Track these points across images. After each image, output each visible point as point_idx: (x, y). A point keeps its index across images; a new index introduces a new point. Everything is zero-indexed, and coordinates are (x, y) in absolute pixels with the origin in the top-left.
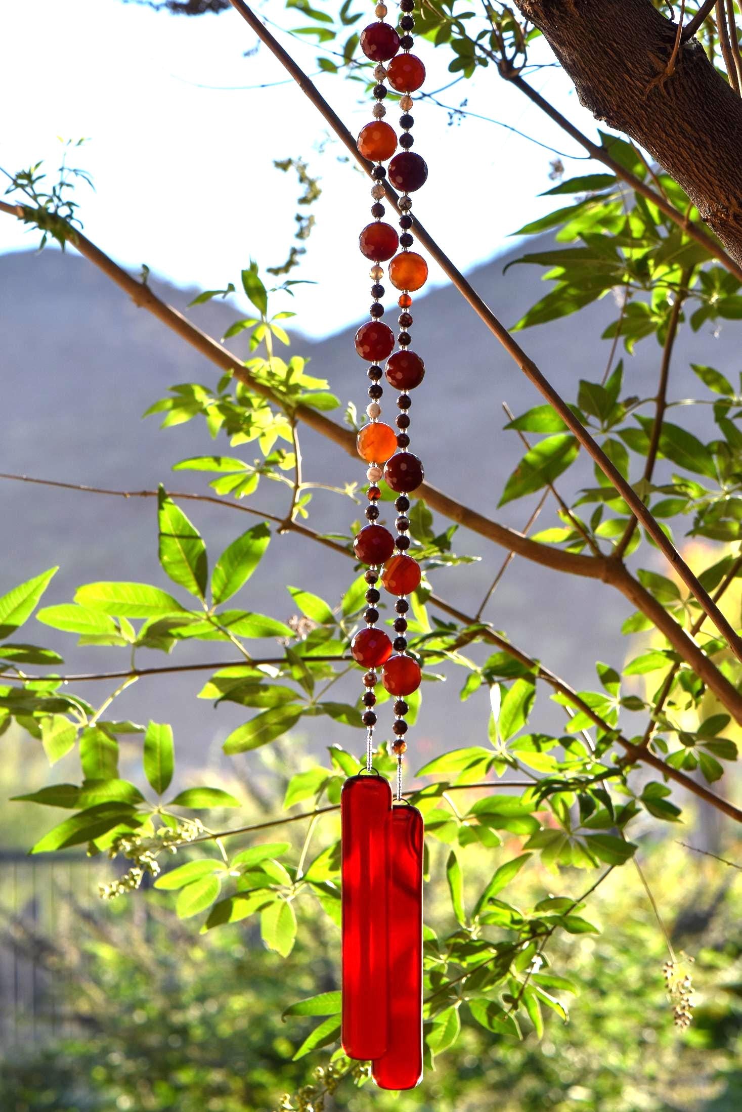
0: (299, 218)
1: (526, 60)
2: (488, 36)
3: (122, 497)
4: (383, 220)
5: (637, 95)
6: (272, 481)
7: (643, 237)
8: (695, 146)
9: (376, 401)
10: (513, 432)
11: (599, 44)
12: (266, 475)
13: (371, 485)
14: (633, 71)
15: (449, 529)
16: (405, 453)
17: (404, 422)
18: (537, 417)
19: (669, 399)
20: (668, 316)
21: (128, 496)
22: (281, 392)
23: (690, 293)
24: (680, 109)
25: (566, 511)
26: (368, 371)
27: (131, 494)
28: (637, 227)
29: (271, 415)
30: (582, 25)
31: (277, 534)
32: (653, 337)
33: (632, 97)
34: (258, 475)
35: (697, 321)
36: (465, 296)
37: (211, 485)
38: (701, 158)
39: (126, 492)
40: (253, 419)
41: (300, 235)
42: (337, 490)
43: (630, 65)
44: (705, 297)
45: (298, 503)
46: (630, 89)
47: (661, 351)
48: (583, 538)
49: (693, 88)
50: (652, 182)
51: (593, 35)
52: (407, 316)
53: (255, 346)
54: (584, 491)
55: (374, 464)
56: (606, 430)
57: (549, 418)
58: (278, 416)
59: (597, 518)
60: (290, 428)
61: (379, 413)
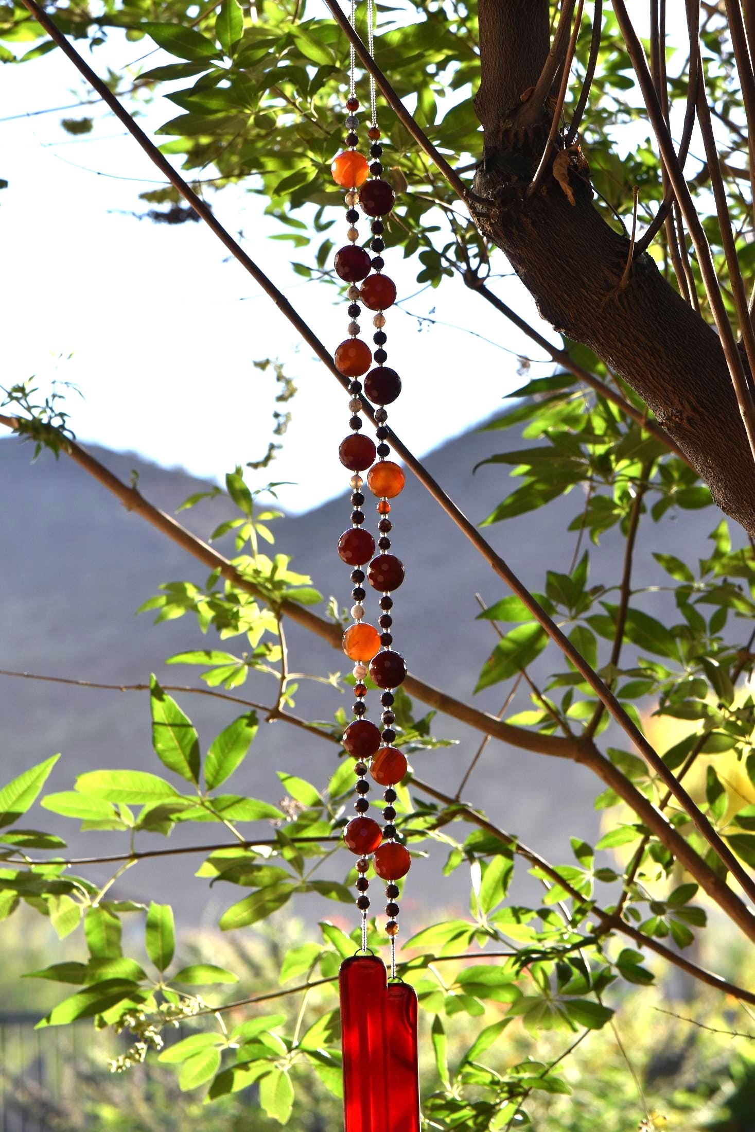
0: (277, 415)
2: (453, 248)
3: (119, 690)
4: (361, 432)
5: (593, 308)
6: (261, 673)
7: (605, 434)
8: (649, 354)
9: (360, 603)
10: (485, 622)
11: (556, 261)
12: (253, 667)
13: (358, 683)
14: (588, 285)
15: (429, 715)
16: (388, 651)
17: (386, 622)
18: (508, 606)
19: (632, 587)
20: (631, 508)
21: (124, 690)
22: (266, 588)
23: (650, 486)
24: (634, 320)
25: (539, 695)
26: (351, 575)
27: (127, 687)
28: (599, 426)
29: (258, 610)
30: (540, 243)
31: (265, 723)
32: (616, 529)
33: (589, 310)
34: (246, 667)
35: (658, 512)
37: (203, 677)
38: (655, 364)
39: (122, 686)
40: (241, 614)
41: (278, 431)
42: (322, 680)
43: (586, 279)
44: (665, 489)
45: (285, 693)
46: (587, 302)
47: (625, 540)
48: (554, 720)
49: (647, 301)
50: (611, 381)
51: (552, 253)
52: (387, 522)
53: (241, 544)
54: (555, 676)
55: (359, 662)
56: (574, 618)
57: (519, 608)
58: (265, 611)
59: (568, 701)
60: (276, 621)
61: (363, 614)
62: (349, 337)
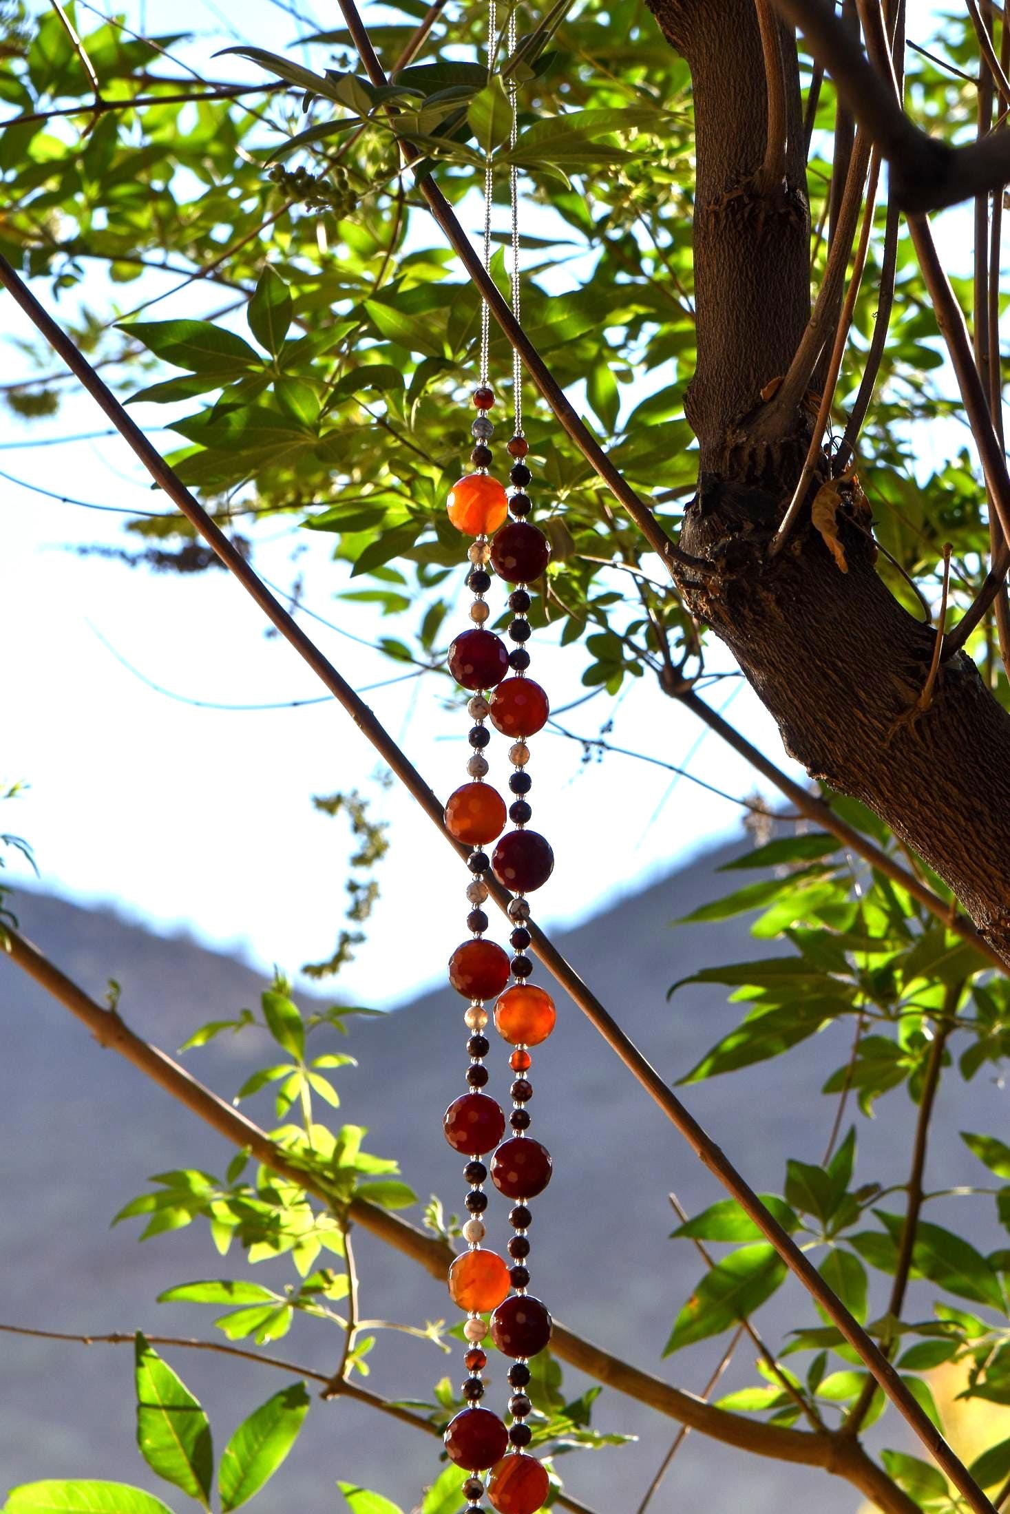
0: (353, 887)
1: (702, 667)
2: (643, 629)
3: (81, 1343)
4: (486, 935)
5: (874, 742)
6: (314, 1318)
7: (886, 937)
8: (964, 817)
9: (477, 1216)
10: (686, 1242)
11: (814, 663)
12: (303, 1308)
13: (471, 1347)
14: (866, 704)
15: (590, 1392)
16: (523, 1297)
17: (520, 1248)
18: (722, 1217)
19: (927, 1187)
20: (926, 1057)
21: (90, 1342)
22: (325, 1179)
23: (957, 1022)
24: (940, 762)
25: (771, 1364)
26: (465, 1170)
27: (94, 1339)
28: (876, 922)
29: (311, 1215)
30: (788, 633)
31: (321, 1401)
32: (901, 1090)
33: (866, 744)
34: (290, 1309)
35: (970, 1065)
36: (612, 1045)
37: (219, 1325)
38: (974, 836)
39: (86, 1336)
40: (283, 1222)
41: (356, 913)
42: (414, 1331)
43: (862, 694)
44: (982, 1027)
45: (353, 1352)
46: (865, 732)
47: (916, 1109)
48: (795, 1404)
49: (961, 730)
50: (897, 848)
51: (806, 650)
52: (524, 1085)
53: (284, 1107)
54: (797, 1332)
55: (475, 1313)
56: (829, 1237)
57: (740, 1218)
58: (322, 1217)
59: (817, 1372)
60: (340, 1235)
61: (483, 1235)
62: (470, 779)
